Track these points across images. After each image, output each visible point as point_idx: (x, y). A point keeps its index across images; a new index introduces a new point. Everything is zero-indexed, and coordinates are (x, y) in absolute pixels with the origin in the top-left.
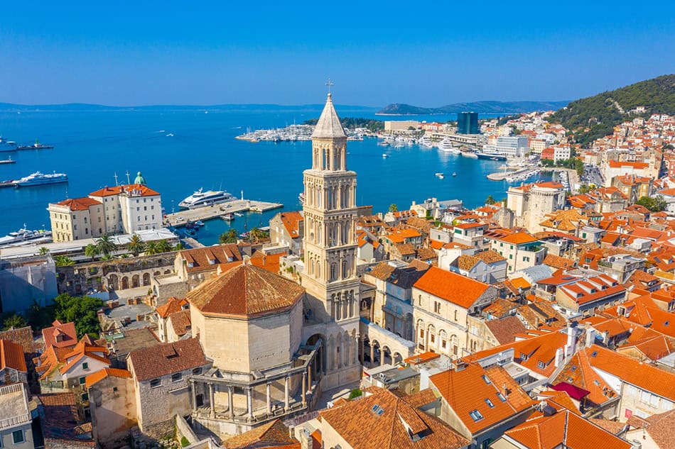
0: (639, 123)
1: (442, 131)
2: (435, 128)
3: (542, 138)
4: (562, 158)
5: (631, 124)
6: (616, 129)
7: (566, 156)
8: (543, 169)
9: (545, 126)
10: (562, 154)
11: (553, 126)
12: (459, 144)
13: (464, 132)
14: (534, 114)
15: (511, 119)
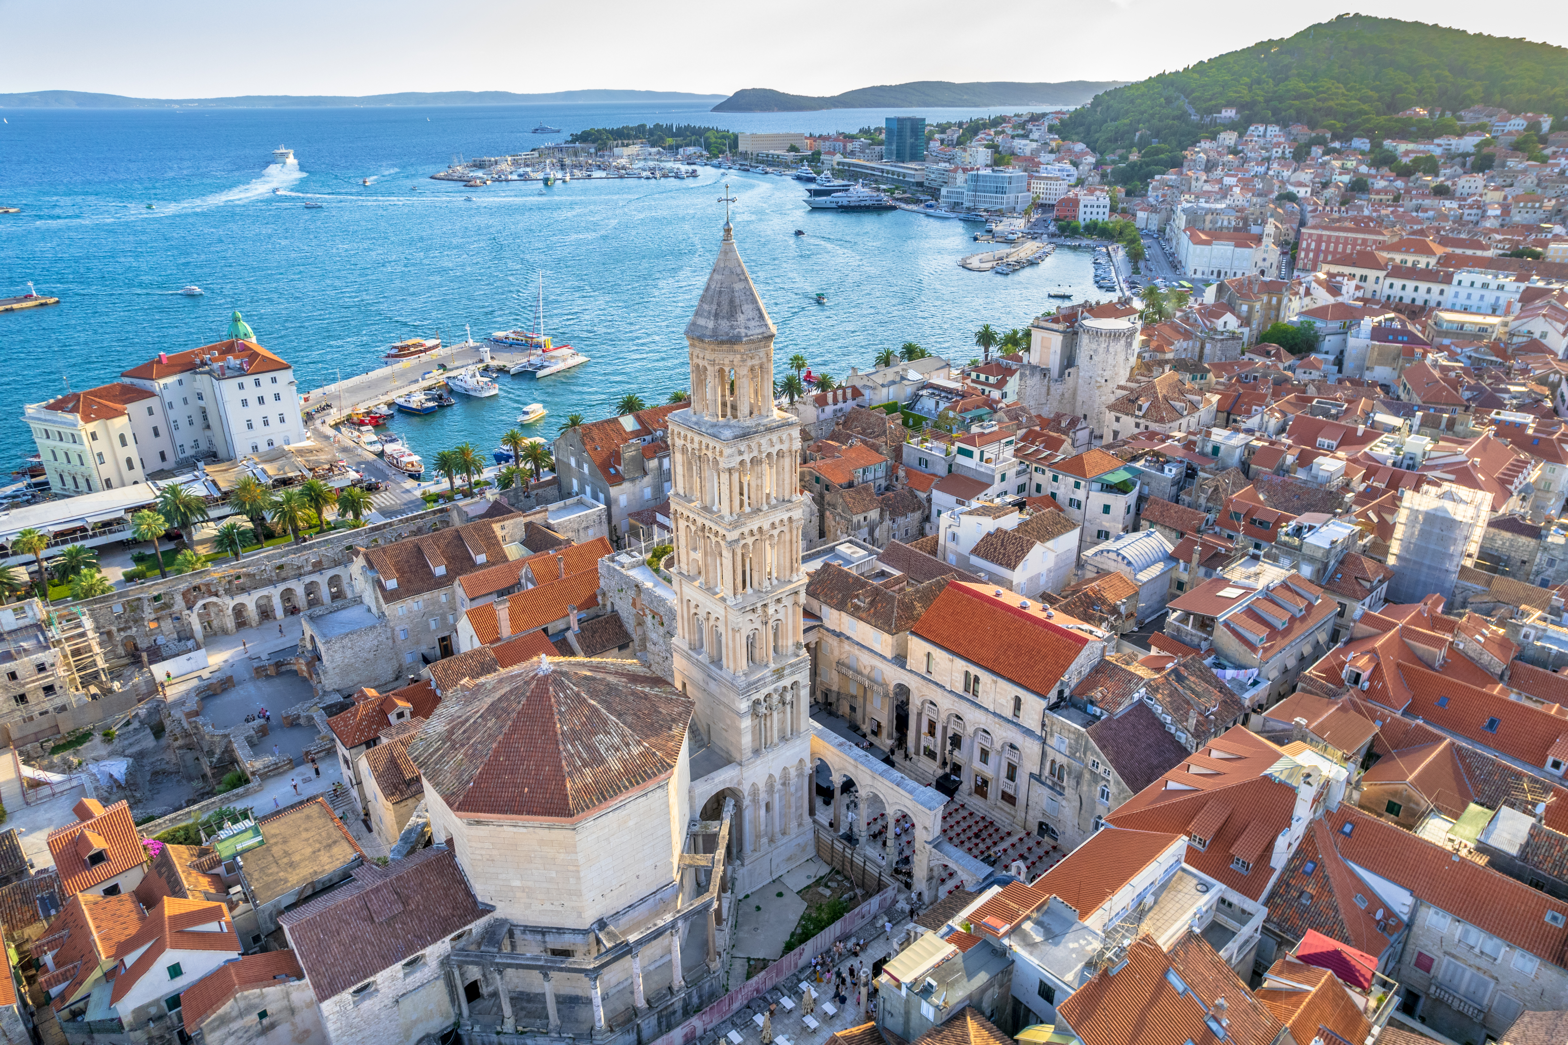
0: (1227, 143)
1: (852, 152)
3: (1054, 173)
4: (1094, 217)
5: (1214, 145)
6: (1188, 154)
7: (1102, 216)
9: (1054, 145)
10: (1095, 210)
11: (1069, 144)
13: (899, 156)
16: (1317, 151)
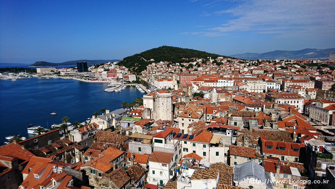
0: (154, 65)
1: (69, 72)
2: (65, 70)
3: (120, 72)
5: (151, 65)
6: (148, 67)
7: (135, 79)
8: (127, 85)
9: (118, 67)
10: (133, 78)
11: (121, 67)
12: (81, 77)
13: (81, 71)
14: (109, 63)
15: (100, 65)
16: (171, 66)
